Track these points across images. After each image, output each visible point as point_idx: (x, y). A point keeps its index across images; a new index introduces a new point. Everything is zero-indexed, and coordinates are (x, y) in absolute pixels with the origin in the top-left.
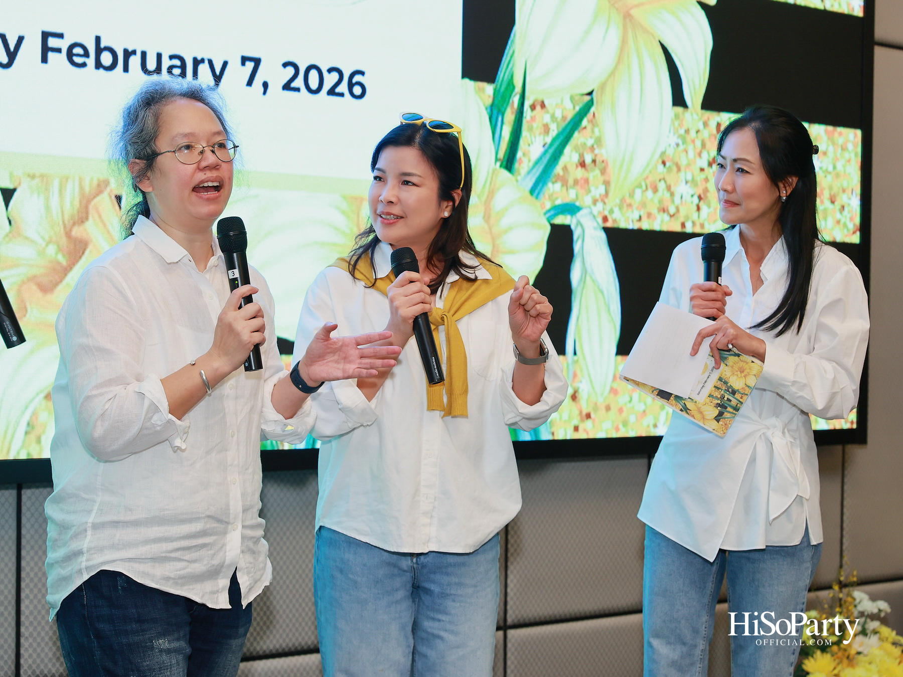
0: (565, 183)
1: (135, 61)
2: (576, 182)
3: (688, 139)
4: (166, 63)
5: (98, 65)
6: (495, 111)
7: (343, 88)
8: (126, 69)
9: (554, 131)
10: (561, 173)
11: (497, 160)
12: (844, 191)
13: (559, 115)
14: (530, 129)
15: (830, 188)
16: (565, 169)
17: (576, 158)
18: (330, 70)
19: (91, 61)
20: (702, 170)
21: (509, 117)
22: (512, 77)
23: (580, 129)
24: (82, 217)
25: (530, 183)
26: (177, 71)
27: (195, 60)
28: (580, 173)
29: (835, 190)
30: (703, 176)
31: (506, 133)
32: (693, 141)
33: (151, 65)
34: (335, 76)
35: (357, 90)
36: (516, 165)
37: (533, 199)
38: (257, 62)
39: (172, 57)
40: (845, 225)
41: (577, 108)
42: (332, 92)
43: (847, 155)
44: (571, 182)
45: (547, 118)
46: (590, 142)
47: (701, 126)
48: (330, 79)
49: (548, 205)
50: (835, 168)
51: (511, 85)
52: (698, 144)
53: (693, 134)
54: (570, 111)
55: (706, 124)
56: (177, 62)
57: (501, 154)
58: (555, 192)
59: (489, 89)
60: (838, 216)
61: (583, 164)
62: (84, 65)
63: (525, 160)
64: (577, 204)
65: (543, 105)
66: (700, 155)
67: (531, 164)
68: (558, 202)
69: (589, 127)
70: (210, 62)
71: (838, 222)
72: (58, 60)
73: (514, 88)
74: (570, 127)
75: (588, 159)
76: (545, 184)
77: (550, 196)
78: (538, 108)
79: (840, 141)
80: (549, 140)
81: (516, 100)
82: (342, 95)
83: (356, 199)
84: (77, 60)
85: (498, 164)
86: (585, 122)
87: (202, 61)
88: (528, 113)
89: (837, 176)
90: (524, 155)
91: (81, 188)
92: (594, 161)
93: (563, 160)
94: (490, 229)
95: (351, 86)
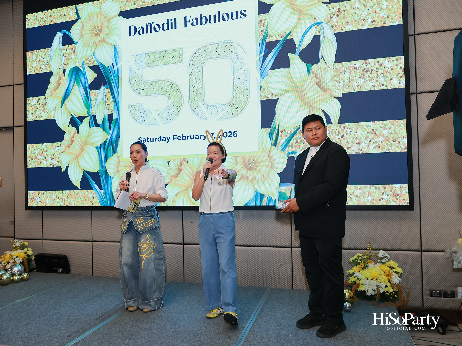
0: (292, 147)
1: (189, 138)
2: (295, 146)
3: (333, 132)
4: (195, 137)
5: (183, 139)
6: (271, 135)
7: (232, 135)
8: (188, 139)
9: (288, 136)
10: (291, 145)
11: (272, 144)
12: (400, 137)
13: (289, 132)
14: (281, 136)
15: (393, 138)
16: (292, 144)
17: (295, 141)
18: (229, 132)
19: (181, 139)
20: (339, 139)
21: (275, 134)
22: (275, 126)
23: (296, 134)
24: (181, 165)
25: (281, 148)
26: (197, 138)
27: (200, 135)
28: (297, 144)
29: (395, 138)
30: (339, 140)
31: (274, 138)
32: (335, 132)
33: (192, 138)
34: (230, 133)
35: (235, 135)
36: (277, 145)
37: (283, 152)
38: (213, 133)
39: (196, 136)
40: (401, 147)
41: (295, 130)
42: (229, 136)
43: (401, 127)
44: (294, 147)
45: (286, 133)
46: (299, 137)
47: (338, 128)
48: (229, 134)
49: (287, 153)
50: (395, 131)
51: (275, 128)
52: (337, 132)
53: (335, 130)
54: (293, 131)
55: (340, 127)
56: (197, 136)
57: (273, 143)
58: (289, 149)
59: (269, 130)
60: (397, 145)
61: (297, 142)
62: (180, 140)
63: (280, 143)
64: (296, 151)
65: (284, 131)
66: (338, 135)
67: (281, 144)
68: (290, 152)
69: (299, 133)
70: (203, 135)
71: (398, 147)
72: (176, 140)
73: (276, 128)
74: (293, 134)
75: (299, 141)
76: (286, 148)
77: (288, 151)
78: (283, 131)
79: (397, 124)
80: (286, 138)
81: (276, 131)
82: (232, 137)
83: (236, 156)
84: (179, 139)
85: (272, 145)
86: (297, 133)
87: (202, 135)
88: (280, 133)
89: (396, 134)
90: (279, 142)
91: (181, 160)
92: (301, 141)
93: (291, 142)
94: (270, 159)
95: (234, 135)
